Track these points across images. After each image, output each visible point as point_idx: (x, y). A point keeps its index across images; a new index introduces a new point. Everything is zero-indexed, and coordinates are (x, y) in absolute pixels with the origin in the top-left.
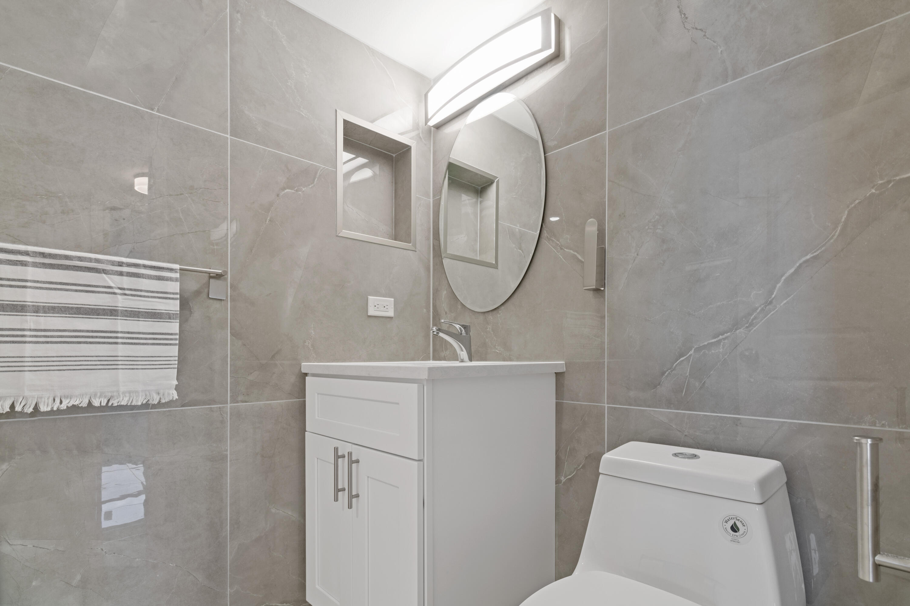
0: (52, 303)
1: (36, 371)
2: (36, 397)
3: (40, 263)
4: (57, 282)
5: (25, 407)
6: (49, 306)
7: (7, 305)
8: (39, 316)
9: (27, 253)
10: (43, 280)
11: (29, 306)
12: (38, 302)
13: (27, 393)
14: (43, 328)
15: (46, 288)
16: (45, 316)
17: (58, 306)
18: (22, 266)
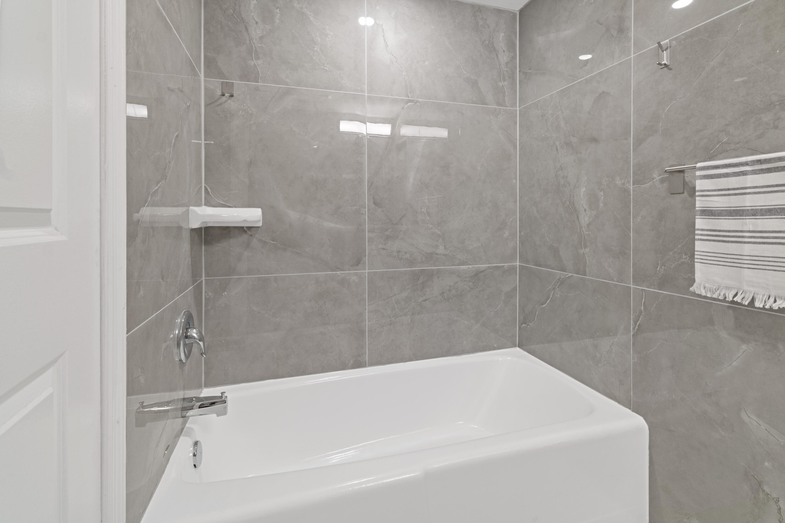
0: (769, 206)
1: (754, 269)
2: (753, 292)
3: (759, 170)
4: (774, 185)
5: (743, 300)
6: (766, 209)
7: (734, 210)
8: (757, 219)
9: (746, 164)
10: (761, 185)
11: (748, 210)
12: (756, 206)
13: (746, 288)
14: (760, 229)
15: (764, 192)
16: (762, 219)
17: (775, 208)
18: (743, 176)
